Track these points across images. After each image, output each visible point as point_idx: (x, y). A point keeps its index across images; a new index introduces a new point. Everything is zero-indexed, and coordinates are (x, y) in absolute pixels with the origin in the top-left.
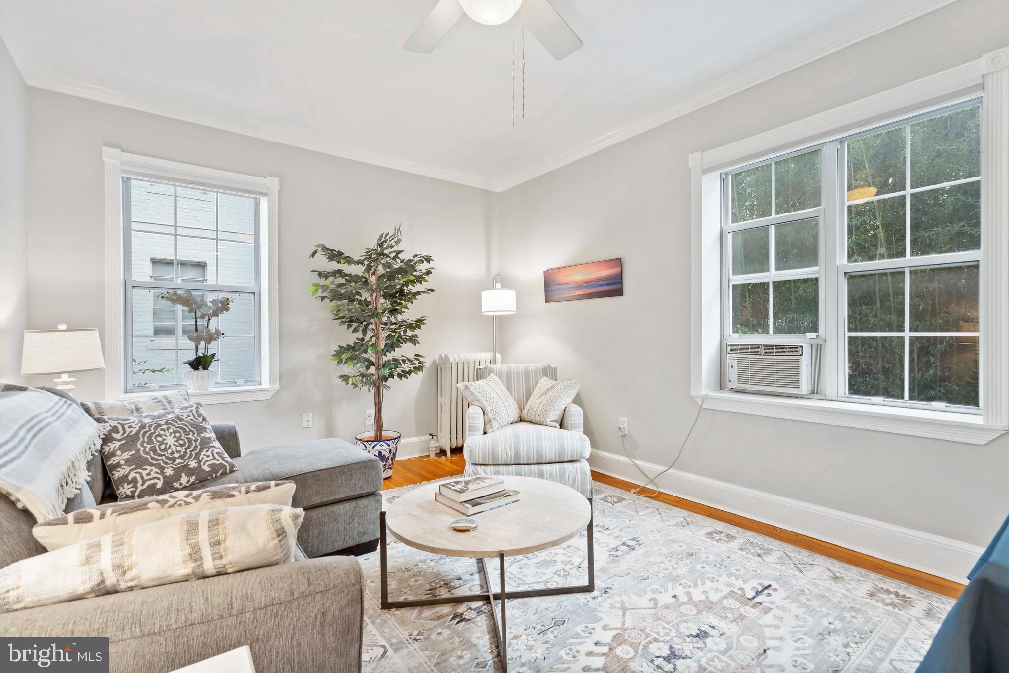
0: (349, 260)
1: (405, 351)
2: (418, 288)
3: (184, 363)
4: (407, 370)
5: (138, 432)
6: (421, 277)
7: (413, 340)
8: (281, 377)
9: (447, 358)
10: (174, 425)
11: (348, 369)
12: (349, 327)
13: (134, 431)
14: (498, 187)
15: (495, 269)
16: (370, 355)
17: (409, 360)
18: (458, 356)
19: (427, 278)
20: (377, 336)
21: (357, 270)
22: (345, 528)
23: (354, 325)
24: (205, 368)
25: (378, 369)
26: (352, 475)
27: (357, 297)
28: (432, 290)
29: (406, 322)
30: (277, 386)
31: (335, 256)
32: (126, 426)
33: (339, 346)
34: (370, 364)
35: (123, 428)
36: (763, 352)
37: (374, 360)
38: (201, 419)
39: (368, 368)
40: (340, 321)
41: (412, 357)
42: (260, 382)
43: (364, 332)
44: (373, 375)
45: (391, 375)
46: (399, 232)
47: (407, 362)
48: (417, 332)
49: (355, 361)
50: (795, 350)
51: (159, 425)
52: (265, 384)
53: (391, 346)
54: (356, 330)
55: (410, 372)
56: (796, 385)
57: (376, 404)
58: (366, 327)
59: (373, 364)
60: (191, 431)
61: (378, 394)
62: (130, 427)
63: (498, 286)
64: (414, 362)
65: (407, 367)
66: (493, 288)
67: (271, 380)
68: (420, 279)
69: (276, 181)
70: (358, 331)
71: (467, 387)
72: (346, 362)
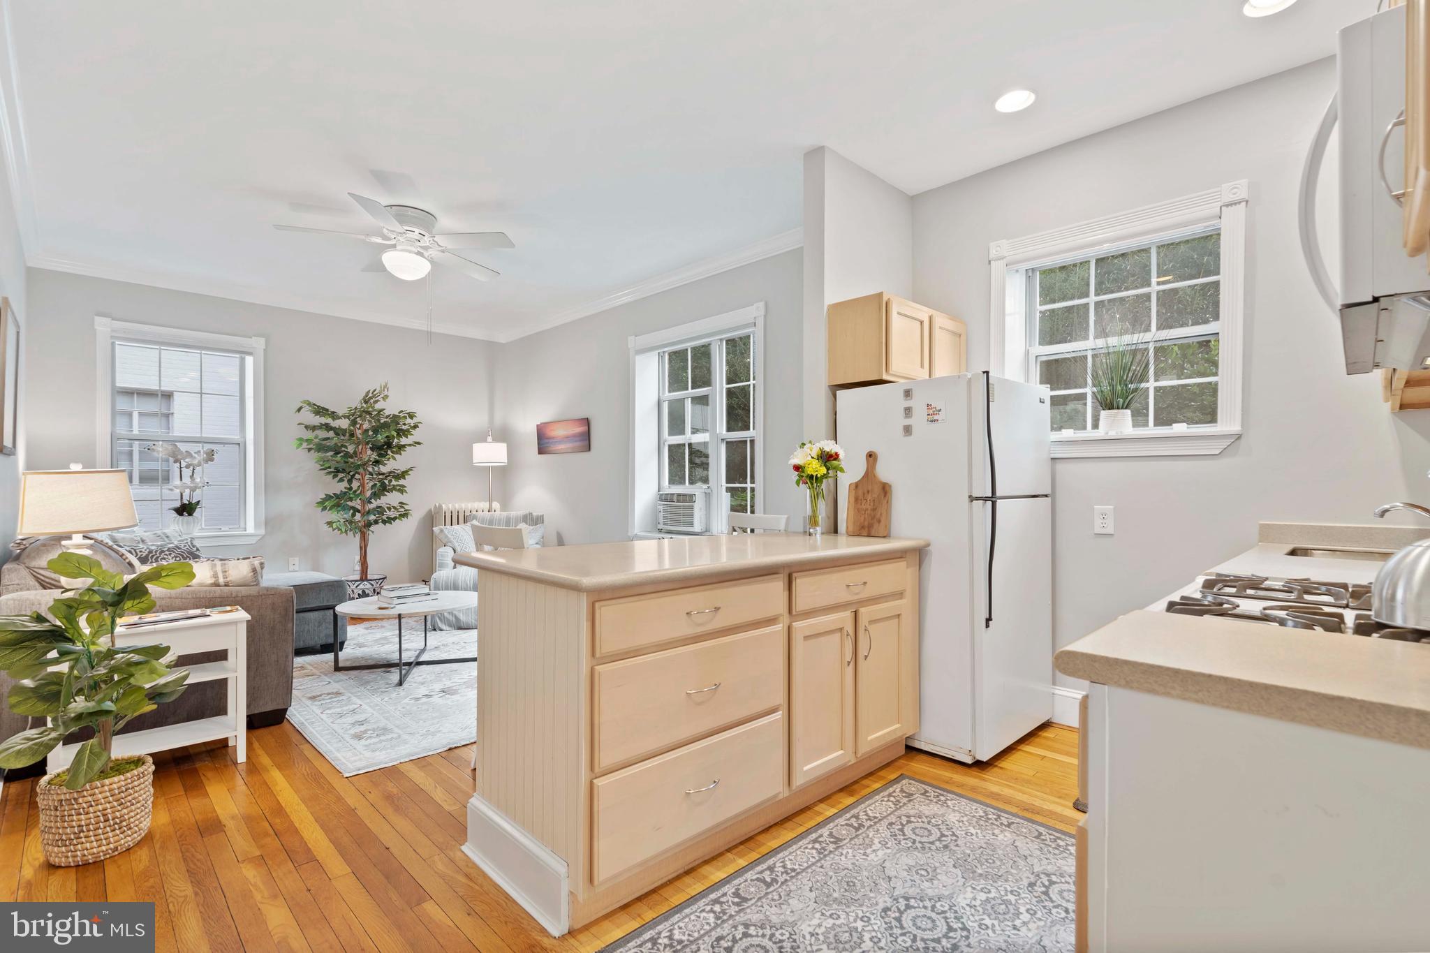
0: (334, 416)
1: (391, 499)
2: (403, 441)
3: (169, 509)
4: (392, 517)
5: (147, 556)
6: (408, 431)
7: (401, 490)
8: (266, 524)
9: (440, 507)
10: (174, 552)
11: (334, 516)
12: (335, 477)
13: (144, 555)
14: (502, 337)
15: (498, 419)
16: (357, 503)
17: (394, 508)
18: (453, 505)
19: (413, 432)
20: (362, 485)
21: (344, 424)
22: (314, 630)
23: (340, 475)
24: (190, 514)
25: (363, 515)
26: (320, 591)
27: (343, 449)
28: (419, 443)
29: (394, 472)
30: (262, 531)
31: (320, 411)
32: (138, 551)
33: (326, 495)
34: (356, 510)
35: (136, 552)
36: (675, 500)
37: (359, 508)
38: (195, 549)
39: (354, 515)
40: (326, 471)
41: (396, 504)
42: (245, 528)
43: (350, 481)
44: (360, 521)
45: (376, 522)
46: (386, 390)
47: (393, 510)
48: (402, 482)
49: (340, 508)
50: (690, 498)
51: (163, 551)
52: (251, 529)
53: (376, 495)
54: (341, 480)
55: (395, 519)
56: (692, 525)
57: (361, 548)
58: (353, 476)
59: (359, 511)
60: (188, 557)
61: (364, 539)
62: (141, 552)
63: (490, 439)
64: (400, 510)
65: (392, 514)
66: (485, 441)
67: (257, 525)
68: (405, 433)
69: (262, 341)
70: (344, 480)
71: (442, 531)
72: (330, 509)
